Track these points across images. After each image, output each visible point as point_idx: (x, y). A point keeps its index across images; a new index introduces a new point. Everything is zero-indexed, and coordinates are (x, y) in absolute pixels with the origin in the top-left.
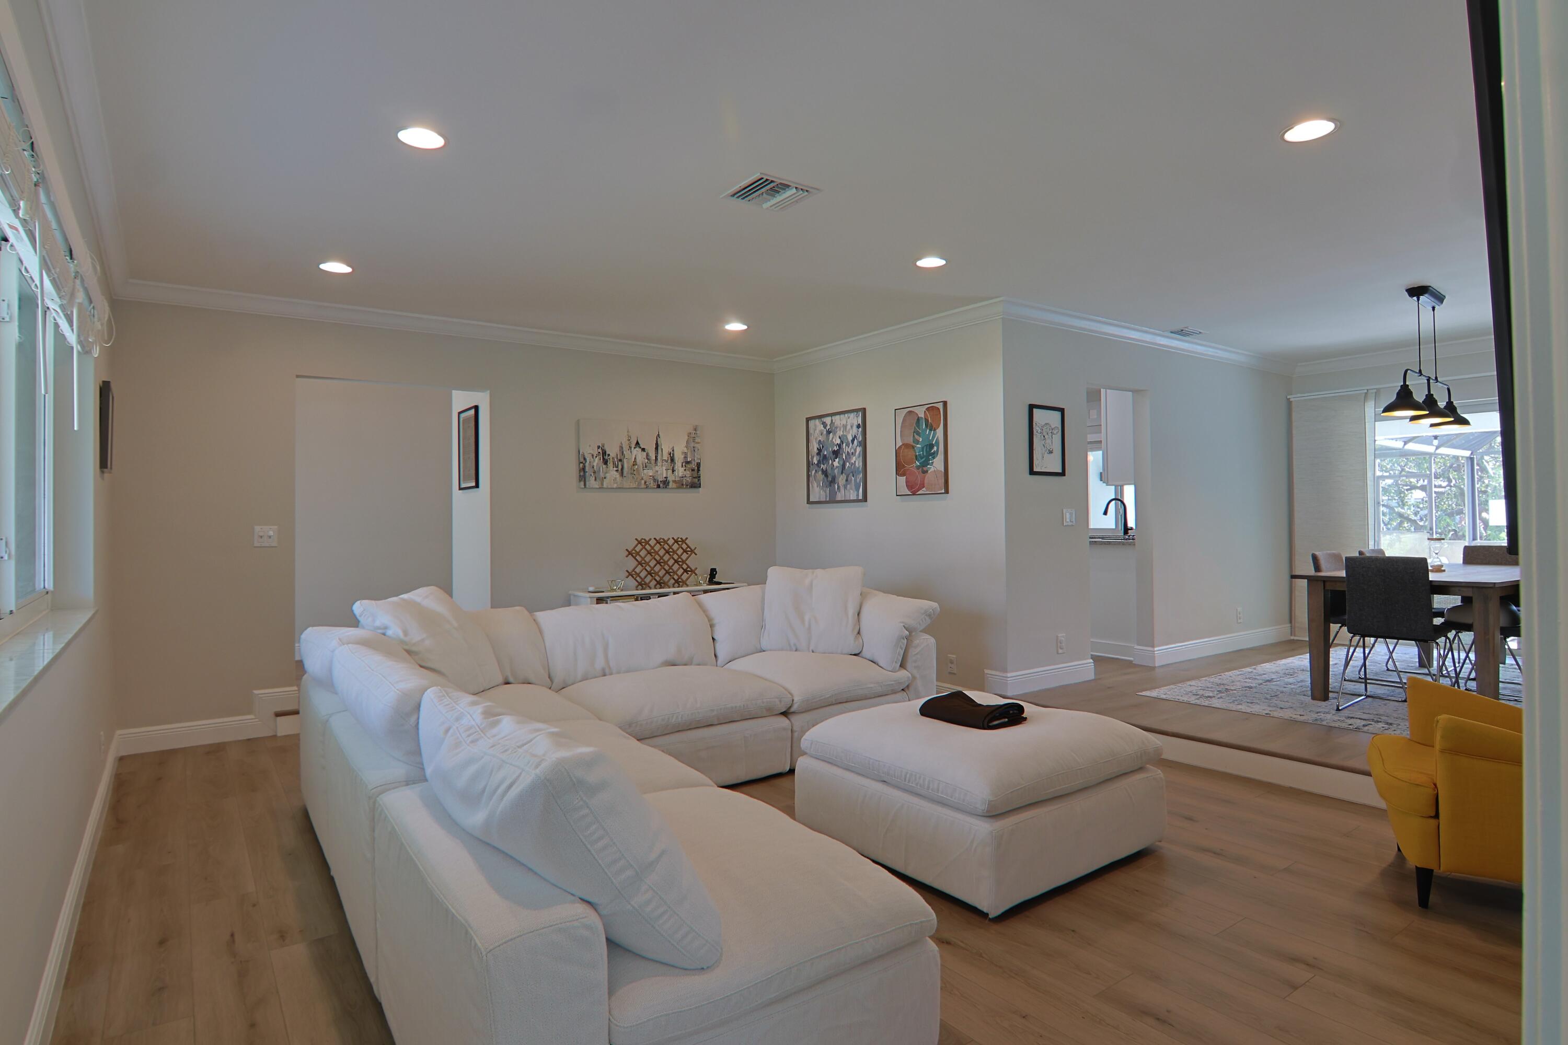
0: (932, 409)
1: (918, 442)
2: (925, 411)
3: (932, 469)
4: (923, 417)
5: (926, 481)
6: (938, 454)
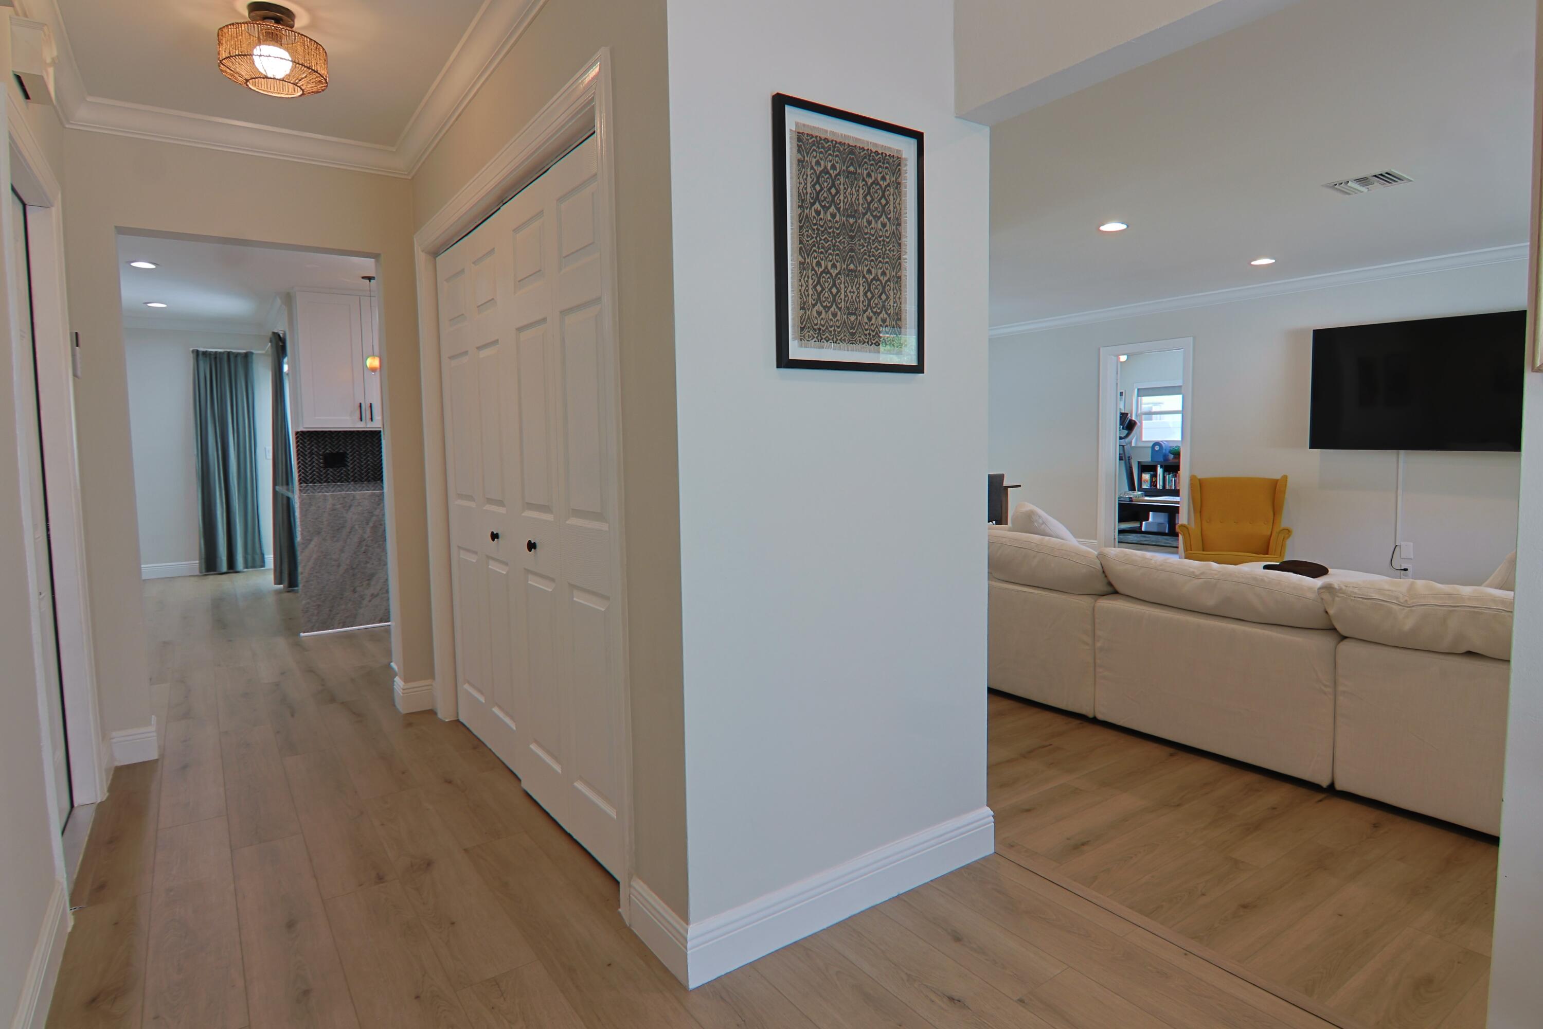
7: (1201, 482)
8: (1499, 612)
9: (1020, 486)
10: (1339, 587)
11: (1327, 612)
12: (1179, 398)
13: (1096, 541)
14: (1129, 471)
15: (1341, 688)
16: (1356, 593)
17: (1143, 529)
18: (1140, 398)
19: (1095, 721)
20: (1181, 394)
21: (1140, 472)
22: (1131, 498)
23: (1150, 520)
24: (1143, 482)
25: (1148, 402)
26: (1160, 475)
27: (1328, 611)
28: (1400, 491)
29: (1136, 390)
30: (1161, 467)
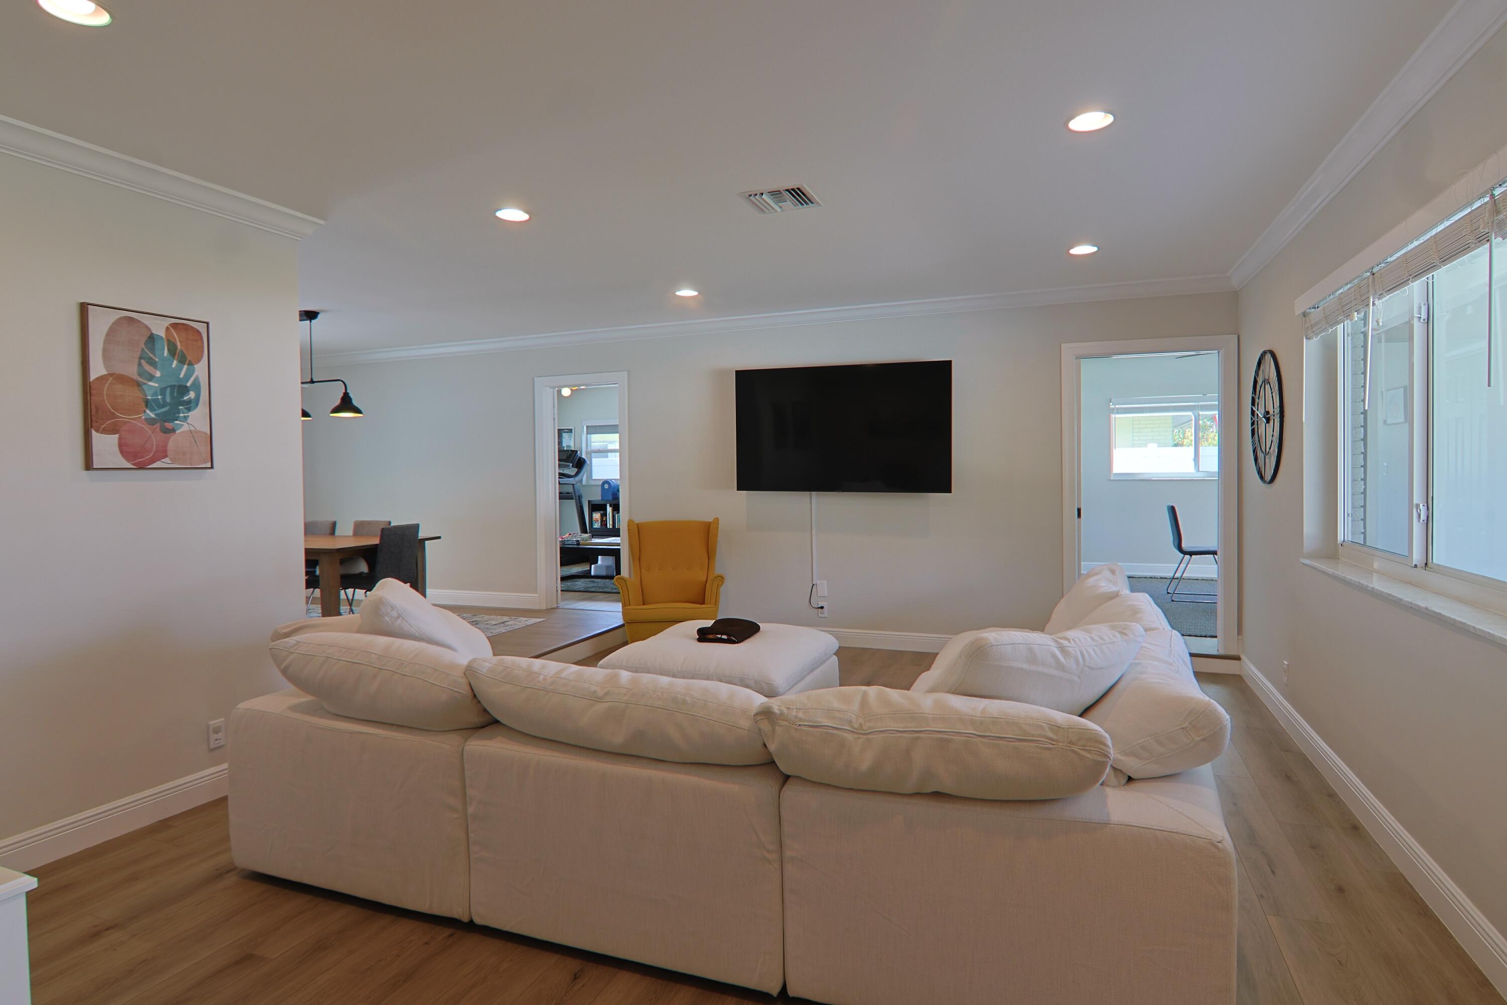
0: (181, 327)
1: (151, 378)
2: (167, 328)
3: (185, 427)
4: (164, 337)
5: (171, 445)
6: (197, 405)
7: (639, 526)
8: (970, 737)
9: (439, 538)
10: (779, 710)
11: (765, 745)
12: (616, 437)
13: (536, 595)
14: (580, 510)
15: (788, 853)
16: (801, 720)
17: (593, 573)
18: (589, 435)
19: (470, 927)
20: (617, 433)
21: (590, 512)
22: (578, 541)
23: (599, 562)
24: (594, 522)
25: (598, 440)
26: (609, 514)
27: (767, 744)
28: (814, 531)
29: (585, 428)
30: (610, 506)
